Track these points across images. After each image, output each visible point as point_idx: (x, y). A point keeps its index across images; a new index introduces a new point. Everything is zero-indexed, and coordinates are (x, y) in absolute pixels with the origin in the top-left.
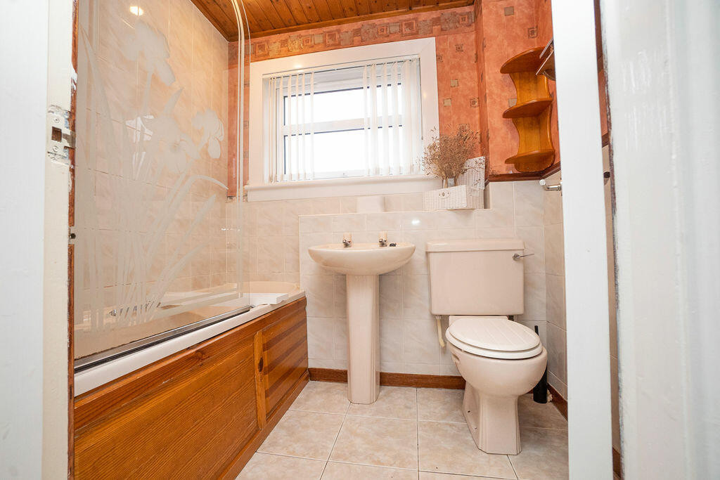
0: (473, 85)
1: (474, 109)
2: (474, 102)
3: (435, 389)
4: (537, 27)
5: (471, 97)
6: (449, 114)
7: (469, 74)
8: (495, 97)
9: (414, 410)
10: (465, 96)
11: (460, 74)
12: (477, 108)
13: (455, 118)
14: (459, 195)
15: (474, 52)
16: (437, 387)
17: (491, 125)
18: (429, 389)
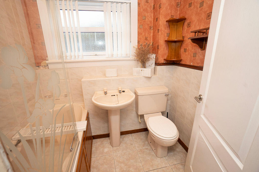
0: (151, 20)
1: (151, 31)
2: (151, 28)
3: (137, 133)
4: (180, 3)
5: (150, 25)
6: (141, 32)
7: (150, 14)
8: (162, 32)
9: (134, 145)
10: (148, 25)
11: (146, 14)
12: (152, 31)
13: (143, 34)
14: (148, 71)
15: (153, 4)
16: (137, 132)
17: (160, 43)
18: (135, 134)
